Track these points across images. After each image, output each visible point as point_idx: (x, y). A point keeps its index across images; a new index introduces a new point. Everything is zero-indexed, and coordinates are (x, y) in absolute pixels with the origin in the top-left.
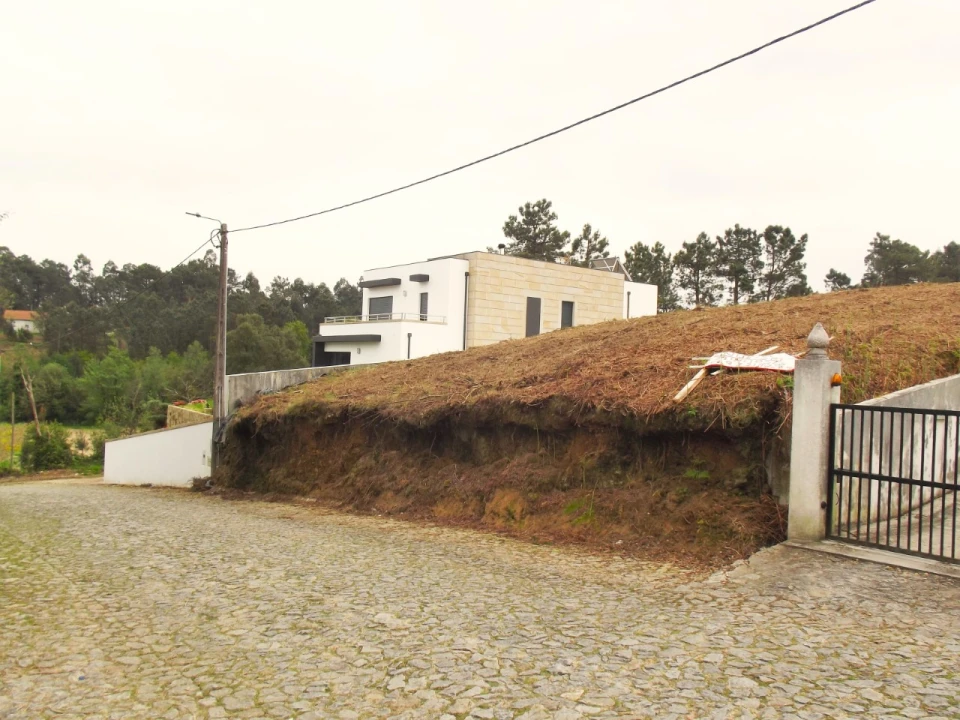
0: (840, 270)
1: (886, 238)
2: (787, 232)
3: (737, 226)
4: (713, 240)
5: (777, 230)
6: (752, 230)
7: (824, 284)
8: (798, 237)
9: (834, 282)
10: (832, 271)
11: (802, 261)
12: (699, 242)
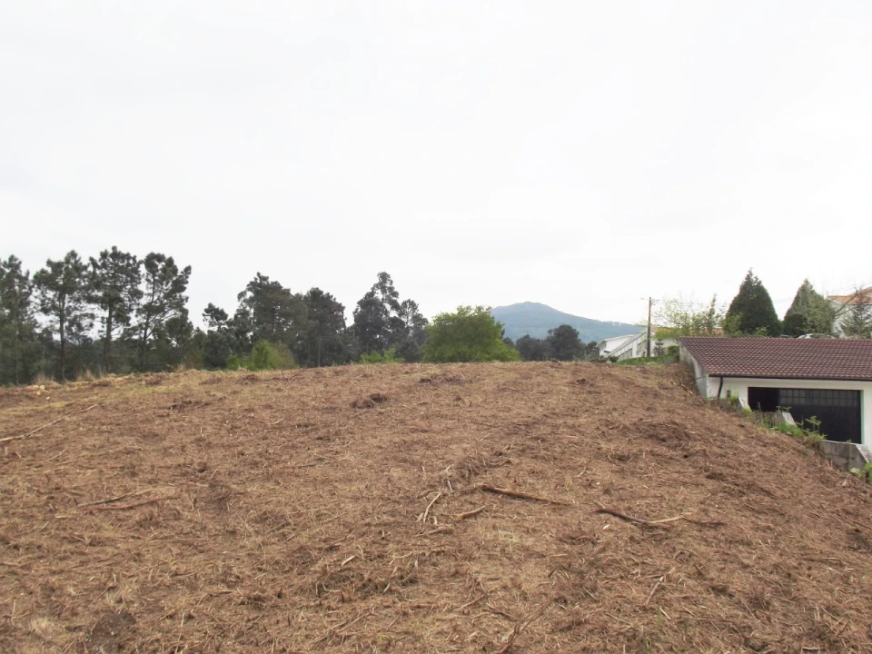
0: (217, 305)
2: (170, 262)
3: (114, 248)
4: (85, 261)
5: (160, 258)
6: (132, 255)
7: (203, 318)
8: (181, 269)
9: (211, 316)
10: (210, 305)
11: (184, 294)
12: (67, 261)
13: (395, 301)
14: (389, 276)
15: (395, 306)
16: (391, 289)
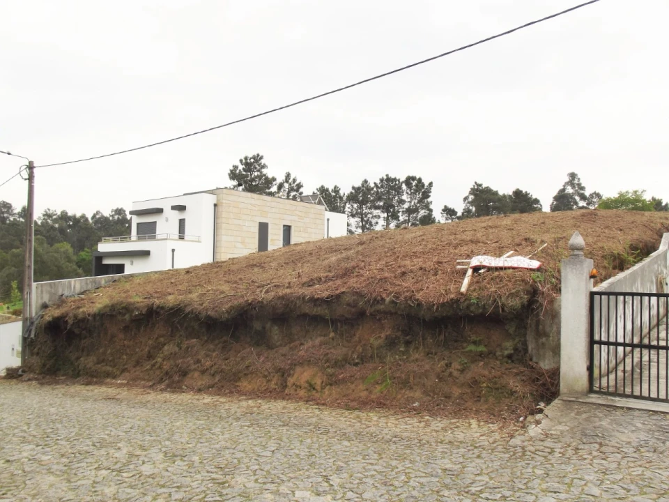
0: (450, 206)
1: (480, 185)
2: (420, 180)
3: (387, 175)
4: (372, 185)
5: (413, 178)
6: (398, 178)
8: (426, 184)
9: (447, 214)
10: (445, 207)
11: (429, 200)
12: (363, 185)
13: (583, 194)
14: (576, 175)
15: (583, 197)
16: (579, 185)
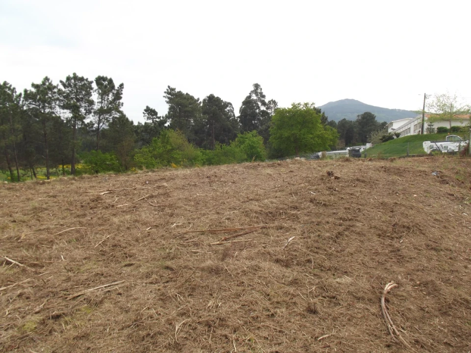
0: (152, 107)
1: (173, 90)
2: (111, 81)
3: (74, 74)
5: (104, 79)
6: (85, 78)
7: (143, 115)
8: (117, 86)
9: (148, 114)
10: (147, 107)
11: (121, 101)
12: (44, 83)
13: (264, 101)
14: (259, 86)
15: (264, 103)
16: (261, 93)
